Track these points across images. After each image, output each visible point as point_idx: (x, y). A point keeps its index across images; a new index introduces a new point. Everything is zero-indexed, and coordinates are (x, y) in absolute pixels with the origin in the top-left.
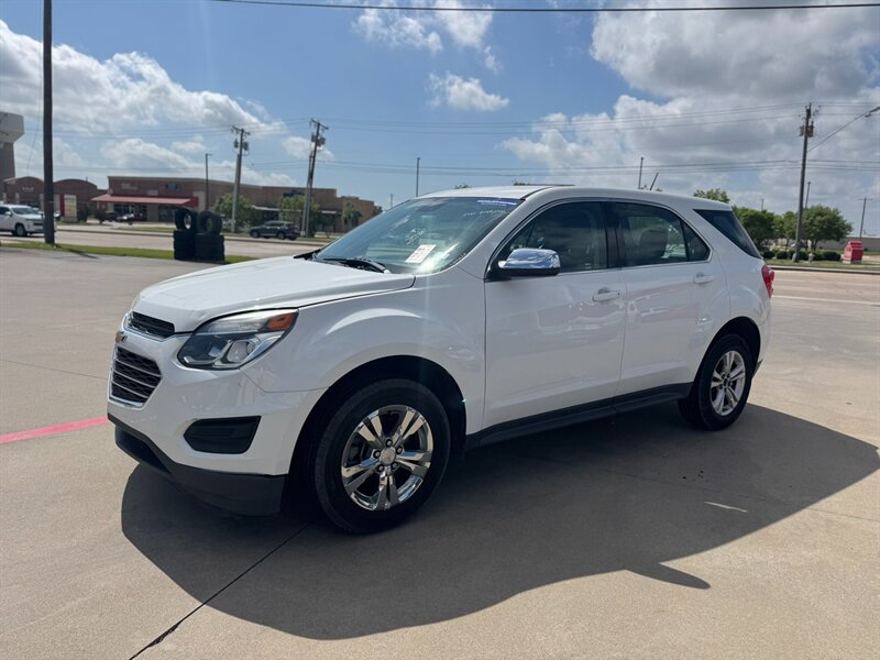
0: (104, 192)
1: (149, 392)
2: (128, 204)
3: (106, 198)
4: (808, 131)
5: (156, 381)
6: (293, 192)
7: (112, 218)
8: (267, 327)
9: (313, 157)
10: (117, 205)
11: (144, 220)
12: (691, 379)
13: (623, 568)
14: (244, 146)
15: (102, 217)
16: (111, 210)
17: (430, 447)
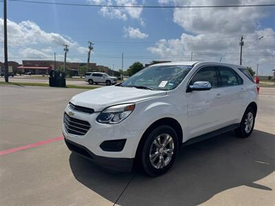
0: (21, 65)
1: (86, 132)
2: (29, 69)
3: (22, 67)
4: (242, 44)
5: (88, 128)
6: (82, 64)
7: (24, 73)
8: (126, 109)
9: (89, 53)
10: (25, 69)
11: (34, 74)
12: (240, 122)
13: (242, 185)
14: (67, 50)
15: (21, 73)
16: (23, 71)
17: (173, 147)
